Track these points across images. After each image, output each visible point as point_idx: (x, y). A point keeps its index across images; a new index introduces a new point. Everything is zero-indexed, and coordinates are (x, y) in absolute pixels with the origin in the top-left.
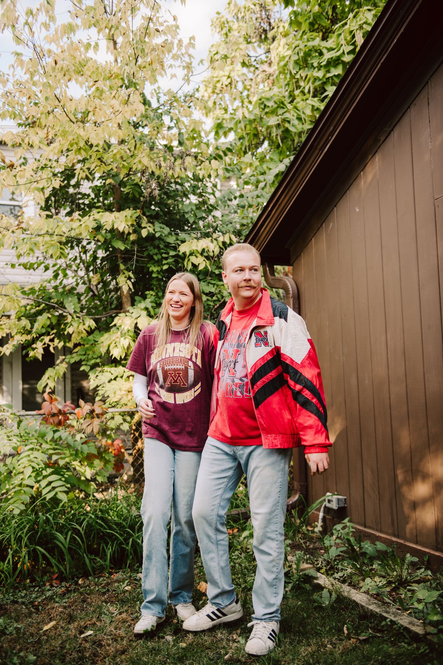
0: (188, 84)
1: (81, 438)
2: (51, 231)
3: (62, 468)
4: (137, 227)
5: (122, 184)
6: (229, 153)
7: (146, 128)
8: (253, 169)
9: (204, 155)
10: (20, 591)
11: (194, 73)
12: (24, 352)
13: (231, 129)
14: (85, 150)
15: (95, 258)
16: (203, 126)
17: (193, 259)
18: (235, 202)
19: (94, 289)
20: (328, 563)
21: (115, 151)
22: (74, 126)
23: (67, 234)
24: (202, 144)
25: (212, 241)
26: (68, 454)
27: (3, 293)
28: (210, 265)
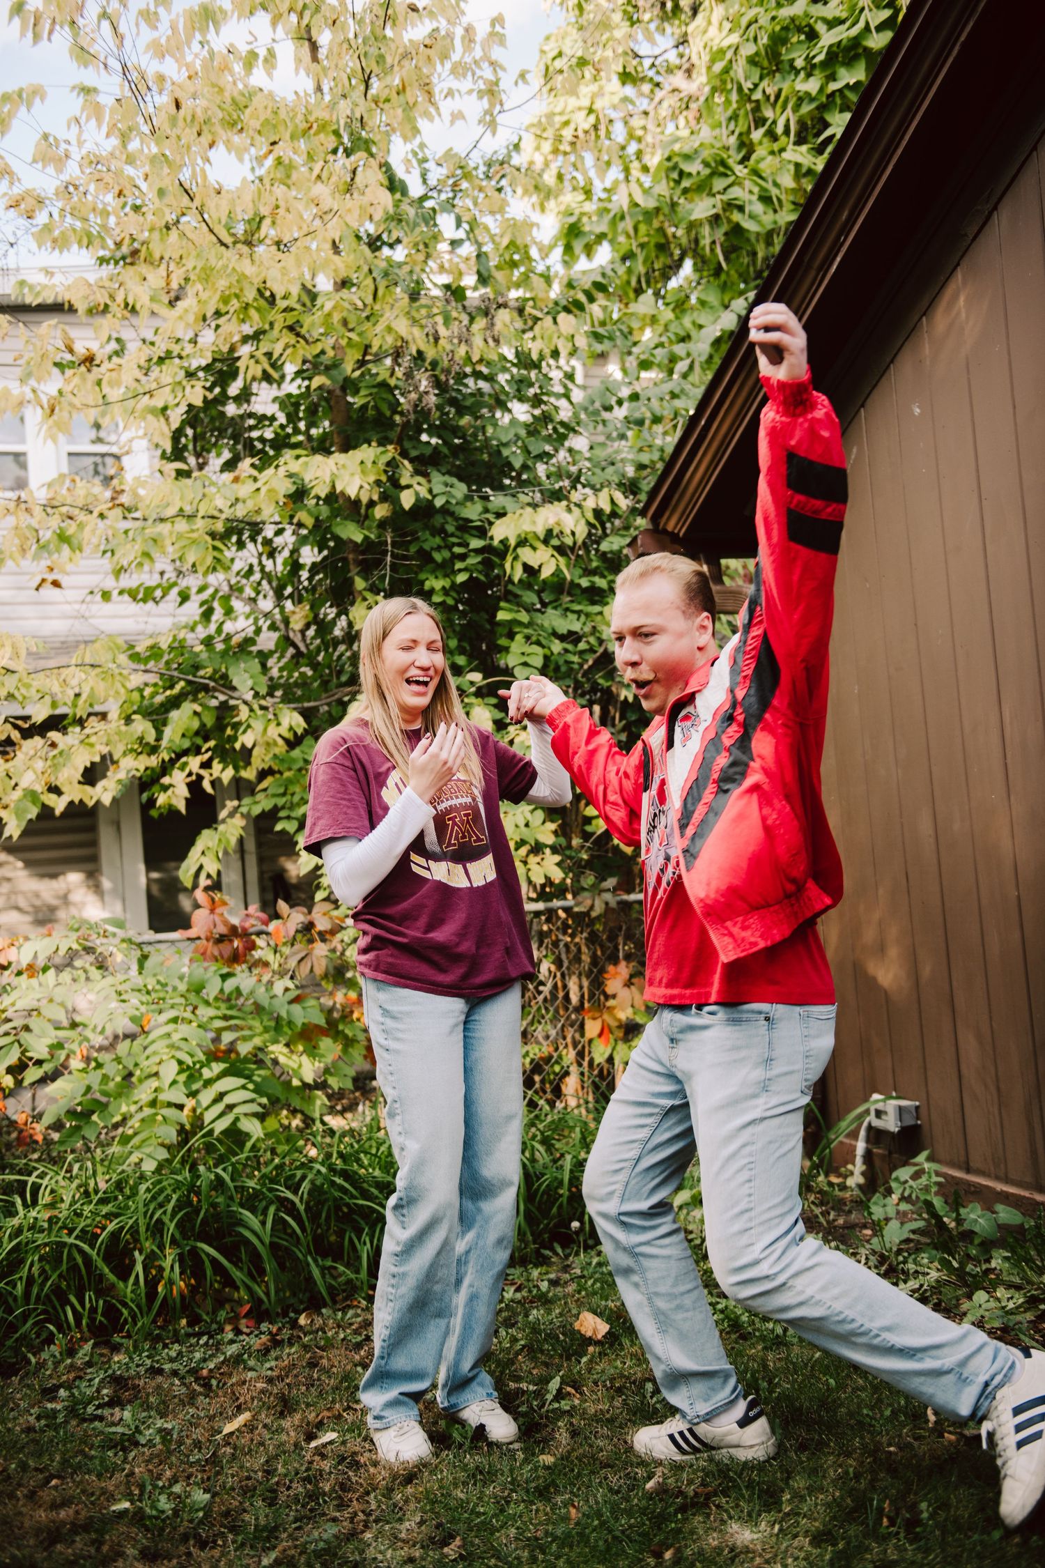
0: (494, 134)
1: (287, 989)
2: (188, 510)
3: (246, 1060)
4: (391, 486)
5: (349, 385)
6: (599, 295)
7: (399, 248)
8: (660, 329)
9: (539, 304)
10: (165, 1346)
11: (506, 107)
12: (145, 796)
13: (601, 237)
14: (258, 309)
15: (295, 566)
16: (535, 232)
17: (526, 555)
18: (620, 413)
19: (297, 639)
20: (882, 1259)
21: (328, 306)
22: (230, 254)
23: (228, 513)
24: (534, 278)
25: (569, 510)
26: (259, 1028)
27: (88, 660)
28: (568, 566)
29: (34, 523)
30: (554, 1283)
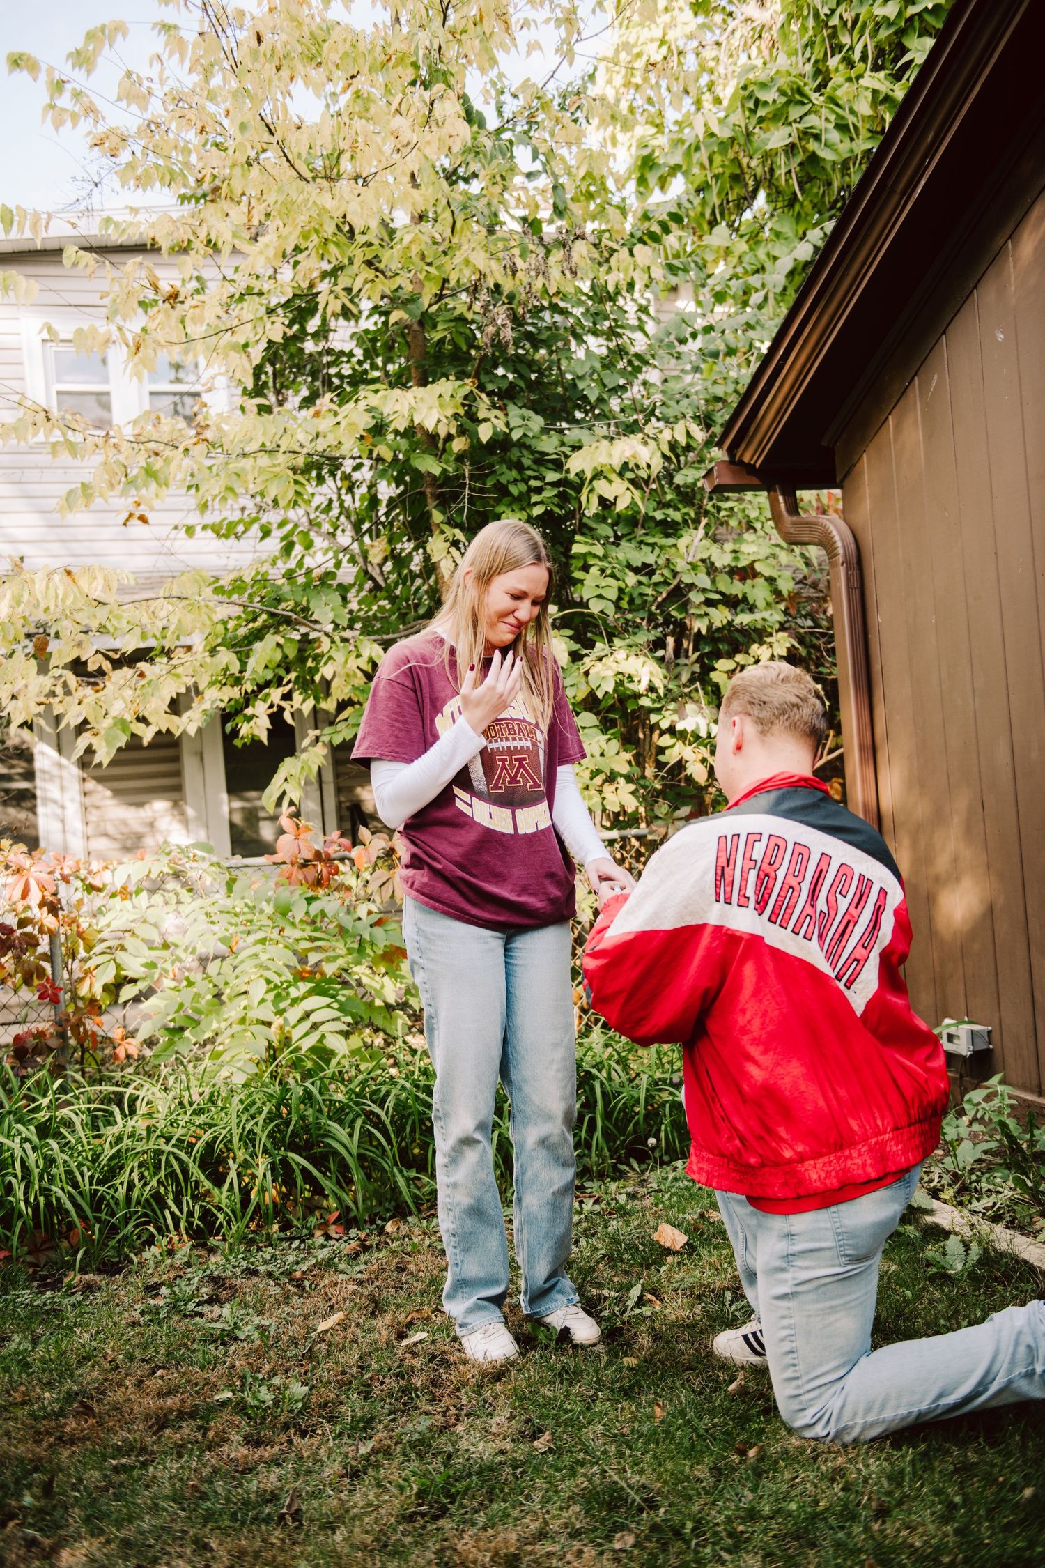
0: (571, 63)
1: (370, 913)
2: (269, 446)
3: (330, 981)
4: (468, 419)
5: (426, 321)
6: (673, 226)
7: (475, 182)
8: (734, 260)
9: (615, 236)
10: (259, 1249)
11: (583, 36)
12: (229, 727)
13: (675, 169)
14: (337, 244)
15: (374, 501)
16: (611, 163)
17: (602, 487)
18: (694, 346)
19: (375, 572)
20: (956, 1177)
21: (408, 238)
22: (311, 187)
23: (309, 448)
24: (610, 210)
25: (646, 443)
26: (343, 951)
27: (175, 593)
28: (642, 499)
29: (121, 458)
30: (632, 1196)
